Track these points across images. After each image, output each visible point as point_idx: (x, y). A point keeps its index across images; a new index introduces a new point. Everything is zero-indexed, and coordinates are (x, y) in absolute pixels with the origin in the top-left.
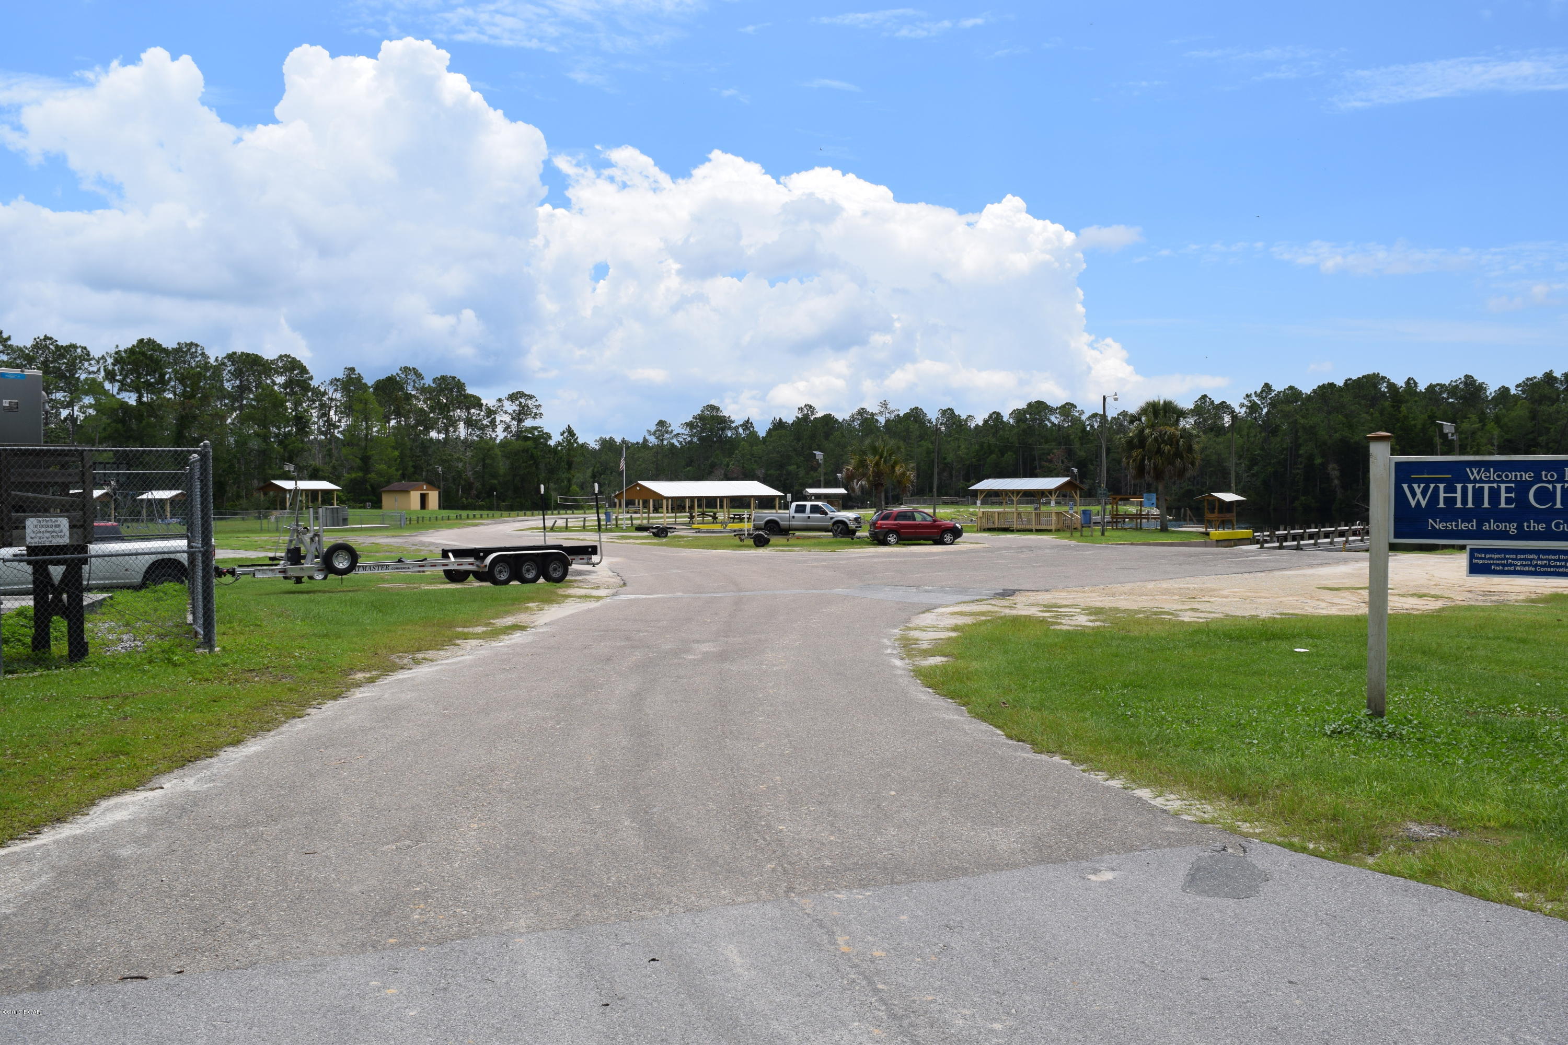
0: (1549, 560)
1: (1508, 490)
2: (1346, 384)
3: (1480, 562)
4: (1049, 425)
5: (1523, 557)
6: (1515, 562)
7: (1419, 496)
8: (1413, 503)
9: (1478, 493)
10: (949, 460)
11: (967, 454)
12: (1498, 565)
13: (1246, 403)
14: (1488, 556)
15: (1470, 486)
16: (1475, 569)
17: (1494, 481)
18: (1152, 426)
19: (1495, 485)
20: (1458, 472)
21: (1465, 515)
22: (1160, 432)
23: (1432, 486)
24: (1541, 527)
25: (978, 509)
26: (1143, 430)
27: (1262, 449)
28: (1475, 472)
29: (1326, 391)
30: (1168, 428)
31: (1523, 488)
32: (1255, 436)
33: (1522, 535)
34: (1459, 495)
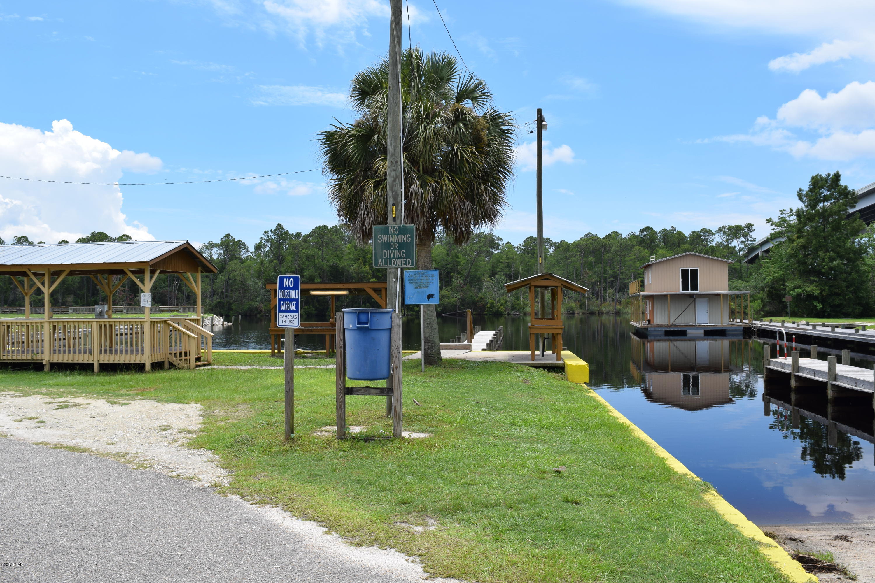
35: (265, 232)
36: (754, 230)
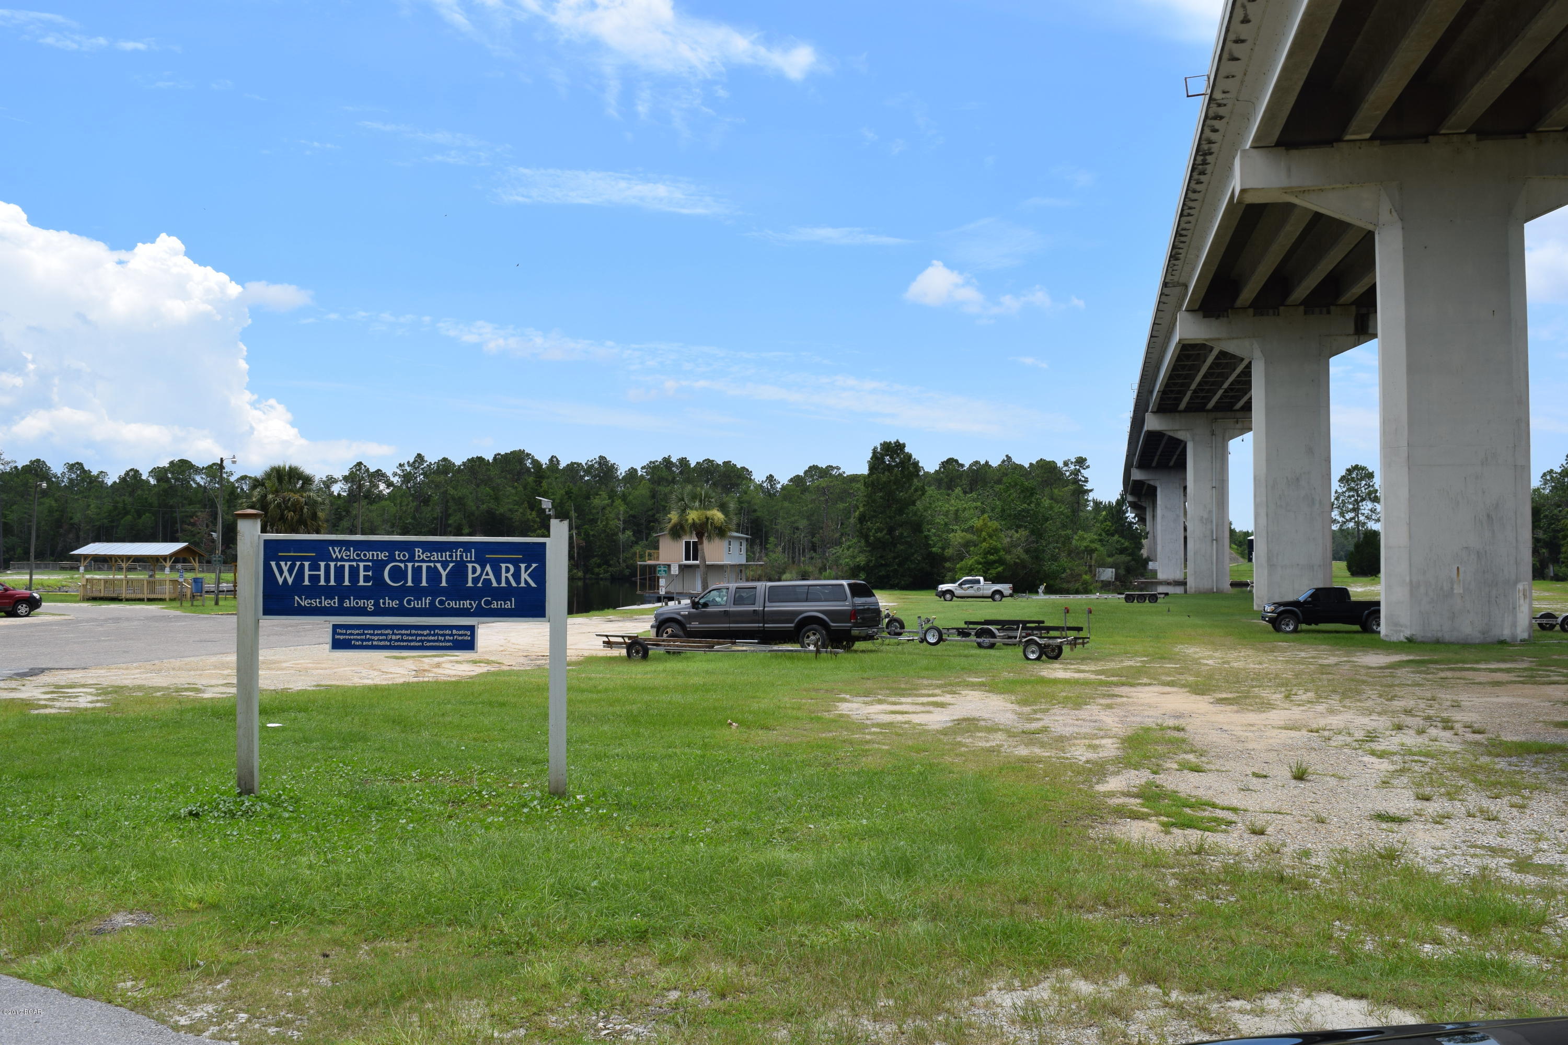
0: (402, 635)
1: (366, 568)
2: (495, 458)
3: (342, 637)
4: (194, 485)
5: (379, 632)
6: (373, 637)
7: (286, 573)
8: (280, 581)
9: (340, 571)
10: (76, 520)
11: (98, 514)
12: (358, 640)
13: (399, 472)
14: (349, 632)
15: (332, 564)
16: (338, 644)
17: (354, 560)
18: (276, 492)
19: (354, 564)
20: (321, 551)
21: (328, 592)
22: (284, 498)
23: (298, 563)
24: (394, 604)
25: (82, 576)
26: (266, 496)
27: (414, 518)
28: (337, 551)
29: (477, 464)
30: (292, 494)
31: (378, 566)
32: (407, 505)
33: (378, 612)
34: (322, 573)
35: (400, 465)
36: (1088, 467)
